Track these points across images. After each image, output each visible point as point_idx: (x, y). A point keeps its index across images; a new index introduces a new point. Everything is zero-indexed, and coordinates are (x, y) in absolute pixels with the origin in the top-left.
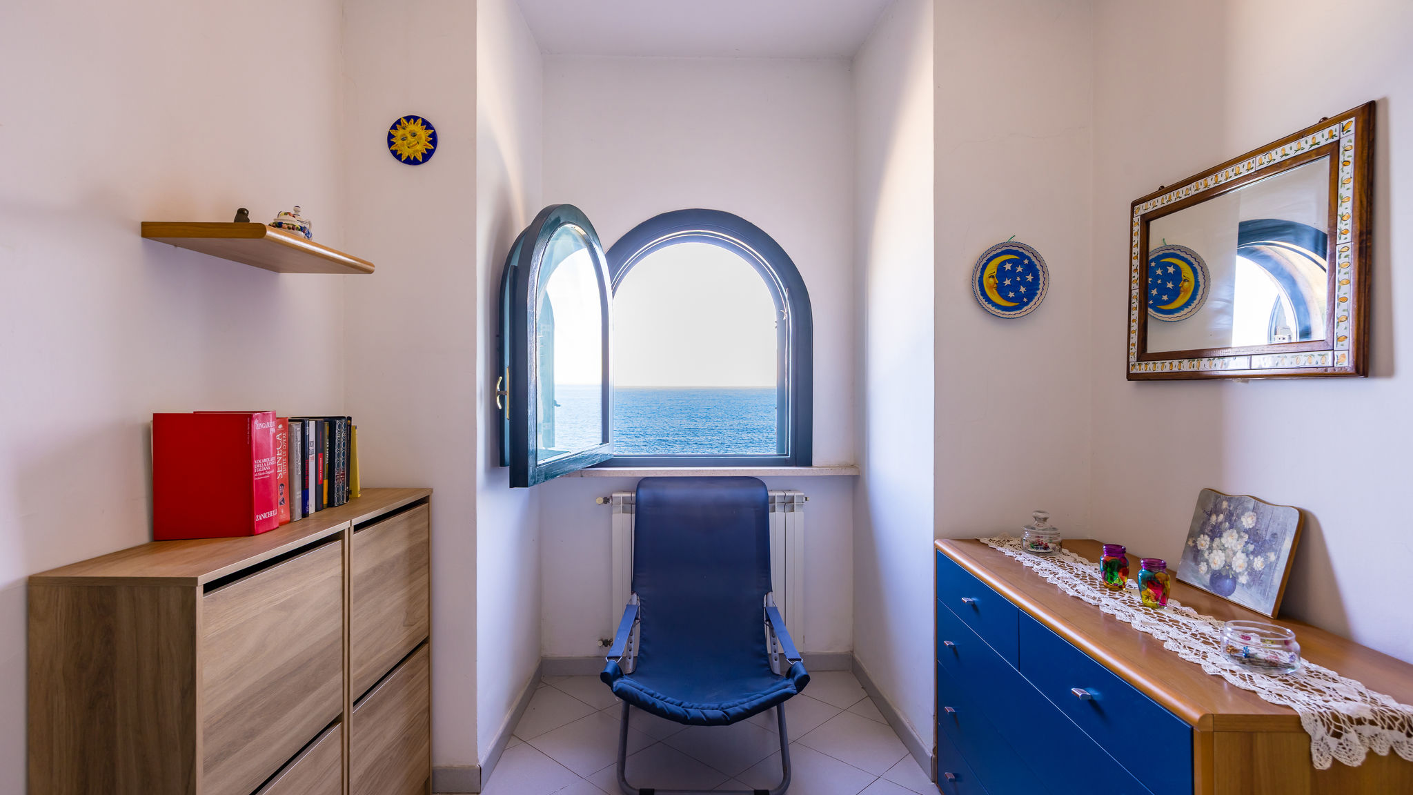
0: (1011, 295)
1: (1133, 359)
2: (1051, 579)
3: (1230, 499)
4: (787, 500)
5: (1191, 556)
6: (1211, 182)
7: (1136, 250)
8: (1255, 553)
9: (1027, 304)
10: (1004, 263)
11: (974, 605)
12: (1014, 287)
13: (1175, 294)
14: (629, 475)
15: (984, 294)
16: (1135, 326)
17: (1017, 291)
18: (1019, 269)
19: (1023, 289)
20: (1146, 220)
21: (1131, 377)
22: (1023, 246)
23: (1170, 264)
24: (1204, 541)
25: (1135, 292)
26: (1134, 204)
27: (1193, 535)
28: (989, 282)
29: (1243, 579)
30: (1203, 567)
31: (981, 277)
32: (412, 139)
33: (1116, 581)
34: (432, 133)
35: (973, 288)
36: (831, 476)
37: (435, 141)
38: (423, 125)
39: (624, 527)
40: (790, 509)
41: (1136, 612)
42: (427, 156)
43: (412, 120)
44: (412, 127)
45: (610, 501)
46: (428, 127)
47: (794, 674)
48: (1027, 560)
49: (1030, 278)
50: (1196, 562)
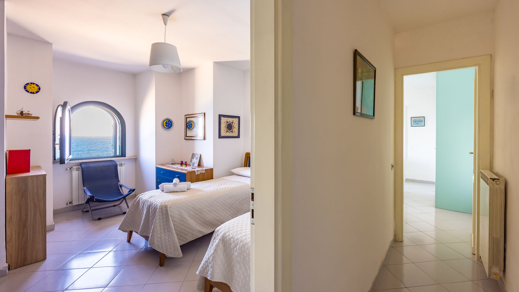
1: (185, 137)
2: (174, 167)
3: (195, 154)
4: (120, 164)
6: (194, 116)
7: (185, 122)
8: (197, 160)
9: (170, 128)
10: (167, 121)
11: (163, 173)
12: (168, 125)
13: (191, 127)
14: (76, 162)
15: (164, 126)
16: (185, 133)
17: (169, 126)
18: (169, 122)
20: (187, 118)
21: (185, 139)
22: (170, 119)
23: (190, 123)
25: (185, 128)
26: (185, 115)
27: (191, 159)
28: (164, 124)
29: (195, 163)
31: (163, 123)
32: (32, 88)
33: (182, 165)
34: (39, 87)
35: (162, 125)
36: (130, 159)
37: (39, 89)
38: (36, 85)
39: (76, 174)
40: (122, 166)
41: (184, 167)
42: (37, 92)
43: (33, 84)
44: (33, 85)
45: (71, 169)
46: (38, 86)
47: (132, 190)
48: (171, 166)
49: (171, 124)
50: (191, 162)
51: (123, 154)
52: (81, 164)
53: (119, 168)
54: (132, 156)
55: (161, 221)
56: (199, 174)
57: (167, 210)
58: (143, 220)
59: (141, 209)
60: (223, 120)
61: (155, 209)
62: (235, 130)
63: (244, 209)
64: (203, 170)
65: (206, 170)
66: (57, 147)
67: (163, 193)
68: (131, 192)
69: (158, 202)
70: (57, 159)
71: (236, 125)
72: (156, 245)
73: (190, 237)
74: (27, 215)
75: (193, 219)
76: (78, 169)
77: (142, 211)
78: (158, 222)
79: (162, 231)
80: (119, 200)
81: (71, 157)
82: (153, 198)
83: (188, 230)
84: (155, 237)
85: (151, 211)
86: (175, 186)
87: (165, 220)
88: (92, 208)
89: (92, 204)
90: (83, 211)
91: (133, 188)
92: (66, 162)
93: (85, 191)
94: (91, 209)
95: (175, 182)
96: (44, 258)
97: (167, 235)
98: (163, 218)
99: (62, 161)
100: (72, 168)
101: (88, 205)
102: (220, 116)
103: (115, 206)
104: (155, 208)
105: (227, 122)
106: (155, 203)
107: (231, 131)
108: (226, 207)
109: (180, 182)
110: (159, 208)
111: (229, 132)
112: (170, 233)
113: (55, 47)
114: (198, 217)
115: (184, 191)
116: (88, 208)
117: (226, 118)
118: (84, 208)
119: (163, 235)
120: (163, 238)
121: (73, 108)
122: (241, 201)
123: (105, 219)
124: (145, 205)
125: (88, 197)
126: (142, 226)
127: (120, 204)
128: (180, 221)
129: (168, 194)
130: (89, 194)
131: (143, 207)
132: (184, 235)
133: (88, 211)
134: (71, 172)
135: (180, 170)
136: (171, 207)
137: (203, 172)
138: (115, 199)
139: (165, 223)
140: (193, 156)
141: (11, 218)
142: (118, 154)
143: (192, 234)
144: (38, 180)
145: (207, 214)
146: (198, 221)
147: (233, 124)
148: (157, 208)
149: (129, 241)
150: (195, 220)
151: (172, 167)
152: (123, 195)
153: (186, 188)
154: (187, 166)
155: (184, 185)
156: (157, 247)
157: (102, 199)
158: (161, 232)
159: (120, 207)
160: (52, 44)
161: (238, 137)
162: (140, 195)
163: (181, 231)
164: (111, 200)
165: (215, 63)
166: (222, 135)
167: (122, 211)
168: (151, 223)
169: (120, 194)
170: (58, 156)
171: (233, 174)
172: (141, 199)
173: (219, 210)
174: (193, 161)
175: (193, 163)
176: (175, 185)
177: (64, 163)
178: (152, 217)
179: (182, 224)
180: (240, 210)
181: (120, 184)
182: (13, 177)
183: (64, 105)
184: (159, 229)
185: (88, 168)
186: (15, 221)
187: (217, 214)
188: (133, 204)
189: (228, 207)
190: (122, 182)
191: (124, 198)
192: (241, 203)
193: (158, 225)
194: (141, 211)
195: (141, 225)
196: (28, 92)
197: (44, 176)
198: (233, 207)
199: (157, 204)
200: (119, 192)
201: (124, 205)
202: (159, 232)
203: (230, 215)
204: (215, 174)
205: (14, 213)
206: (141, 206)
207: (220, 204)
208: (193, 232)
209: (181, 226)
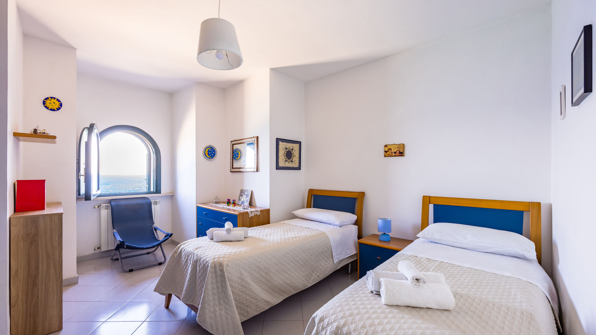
0: (210, 156)
1: (231, 168)
3: (244, 190)
4: (155, 202)
5: (239, 200)
6: (241, 141)
7: (232, 150)
8: (247, 198)
9: (213, 157)
10: (209, 149)
11: (206, 214)
13: (238, 157)
14: (105, 199)
15: (205, 155)
16: (231, 163)
17: (211, 155)
18: (212, 151)
19: (213, 155)
20: (233, 145)
21: (231, 172)
22: (213, 146)
23: (237, 151)
24: (241, 197)
25: (231, 157)
26: (231, 142)
27: (239, 197)
28: (206, 153)
29: (245, 202)
30: (241, 201)
31: (205, 152)
32: (53, 104)
33: (229, 204)
34: (60, 103)
35: (203, 154)
36: (166, 196)
37: (61, 105)
38: (57, 100)
39: (105, 213)
40: (157, 205)
41: (231, 207)
42: (58, 109)
43: (53, 98)
44: (53, 100)
45: (100, 207)
46: (59, 101)
47: (168, 235)
48: (215, 205)
49: (214, 152)
50: (240, 201)
51: (158, 190)
52: (110, 201)
53: (153, 206)
54: (168, 193)
55: (215, 286)
56: (253, 216)
57: (223, 270)
58: (187, 281)
59: (185, 264)
60: (282, 145)
61: (205, 267)
62: (296, 159)
63: (321, 267)
64: (258, 211)
65: (261, 211)
66: (82, 179)
67: (213, 243)
68: (168, 237)
69: (208, 256)
70: (83, 195)
71: (296, 153)
72: (209, 324)
73: (254, 310)
74: (37, 268)
75: (257, 284)
76: (107, 208)
77: (186, 268)
78: (210, 287)
79: (217, 303)
80: (154, 247)
81: (99, 192)
82: (200, 249)
83: (252, 300)
84: (207, 312)
85: (199, 269)
86: (229, 233)
87: (219, 285)
88: (123, 256)
89: (122, 250)
90: (112, 259)
91: (170, 233)
92: (92, 198)
93: (114, 235)
94: (121, 257)
95: (229, 228)
96: (60, 328)
97: (223, 308)
98: (217, 281)
99: (87, 197)
100: (101, 205)
101: (117, 252)
102: (278, 140)
103: (148, 253)
104: (204, 265)
105: (286, 149)
106: (205, 258)
107: (291, 160)
108: (298, 265)
109: (233, 227)
110: (211, 266)
111: (289, 161)
112: (227, 306)
113: (79, 53)
114: (264, 280)
115: (240, 239)
116: (118, 254)
117: (285, 143)
118: (114, 255)
119: (217, 309)
120: (218, 314)
121: (102, 133)
122: (317, 256)
123: (138, 271)
124: (190, 260)
125: (118, 243)
126: (186, 290)
127: (154, 251)
128: (240, 287)
129: (220, 245)
130: (119, 239)
131: (186, 261)
132: (246, 308)
133: (117, 259)
134: (100, 210)
135: (226, 210)
136: (227, 265)
137: (258, 214)
138: (149, 246)
139: (220, 291)
140: (242, 192)
141: (17, 272)
142: (152, 190)
143: (257, 306)
144: (52, 221)
145: (276, 275)
146: (264, 286)
147: (293, 151)
148: (208, 266)
149: (167, 307)
150: (260, 285)
151: (217, 206)
152: (158, 241)
153: (243, 236)
154: (235, 206)
155: (239, 232)
156: (209, 328)
157: (134, 246)
158: (215, 304)
159: (155, 255)
160: (76, 49)
161: (299, 168)
162: (181, 244)
163: (241, 301)
164: (145, 247)
165: (272, 70)
166: (280, 166)
167: (157, 261)
168: (199, 287)
169: (155, 239)
170: (83, 191)
171: (295, 217)
172: (183, 250)
173: (291, 269)
174: (242, 200)
175: (242, 202)
176: (229, 231)
177: (90, 200)
178: (200, 278)
179: (242, 292)
180: (316, 269)
181: (155, 226)
182: (20, 217)
183: (91, 128)
184: (211, 298)
185: (118, 206)
186: (22, 276)
187: (288, 276)
188: (173, 256)
189: (301, 265)
190: (156, 225)
191: (160, 244)
192: (317, 259)
193: (211, 293)
194: (183, 267)
195: (185, 288)
196: (48, 108)
197: (60, 215)
198: (307, 265)
199: (207, 260)
200: (153, 236)
201: (159, 252)
202: (212, 304)
203: (304, 276)
204: (273, 216)
205: (21, 266)
206: (183, 259)
207: (292, 261)
208: (258, 304)
209: (241, 294)
